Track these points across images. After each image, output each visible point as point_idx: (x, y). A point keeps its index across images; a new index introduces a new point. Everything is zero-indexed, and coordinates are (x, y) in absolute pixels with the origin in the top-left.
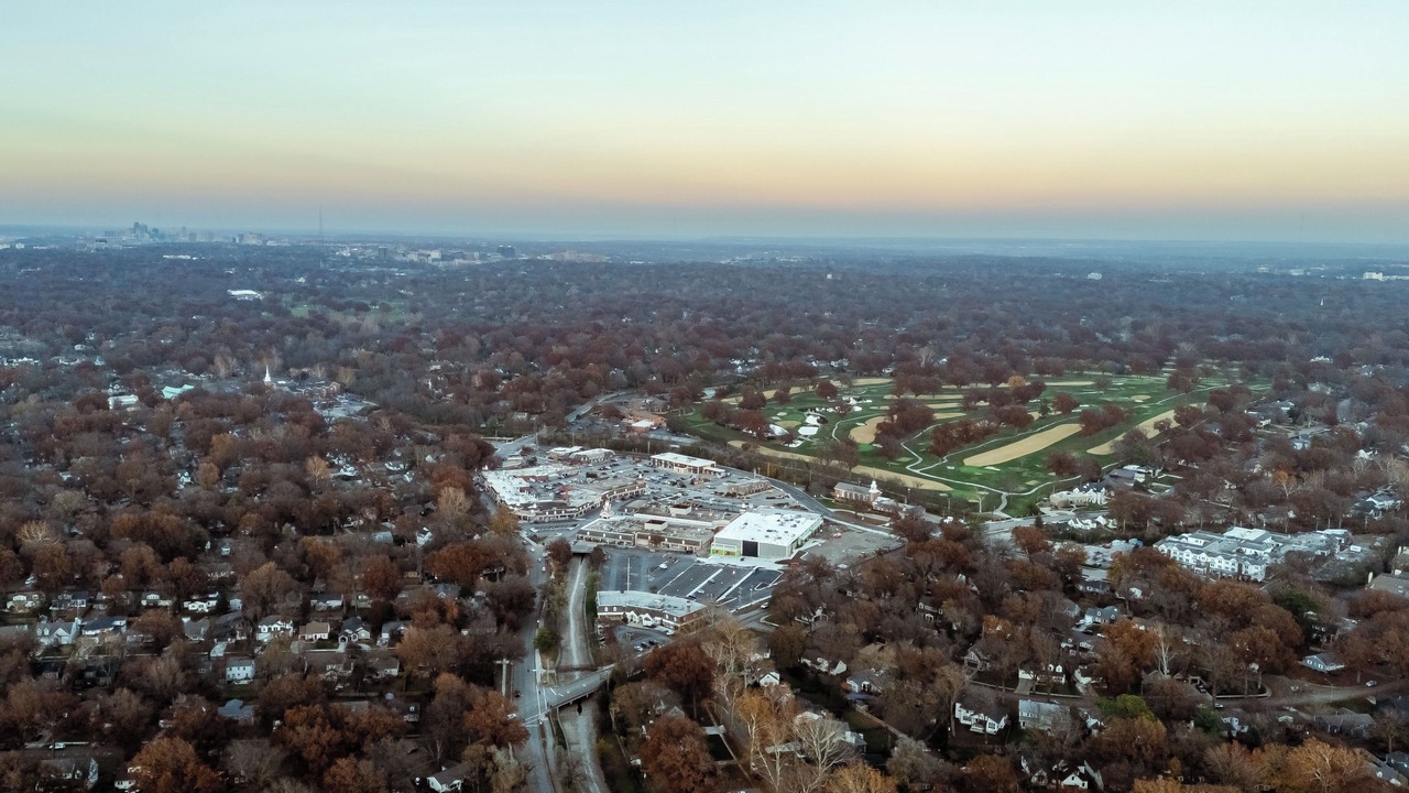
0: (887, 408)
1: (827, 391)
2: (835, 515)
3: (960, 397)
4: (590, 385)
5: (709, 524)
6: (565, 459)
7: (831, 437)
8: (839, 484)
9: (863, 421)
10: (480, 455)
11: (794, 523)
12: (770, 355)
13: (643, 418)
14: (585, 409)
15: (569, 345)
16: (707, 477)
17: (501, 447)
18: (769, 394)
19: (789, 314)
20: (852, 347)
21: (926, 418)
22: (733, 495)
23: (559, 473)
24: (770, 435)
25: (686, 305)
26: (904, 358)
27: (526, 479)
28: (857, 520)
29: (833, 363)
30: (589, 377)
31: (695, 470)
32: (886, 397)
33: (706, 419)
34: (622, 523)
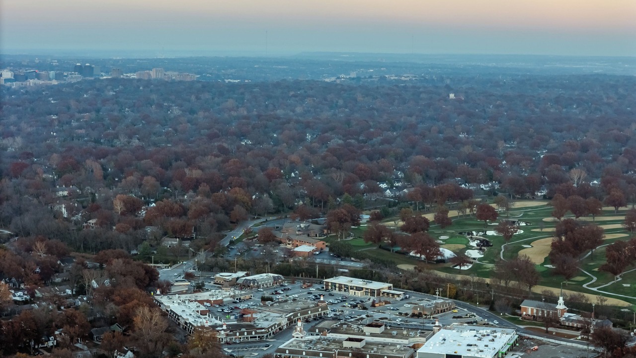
0: (554, 229)
1: (486, 215)
2: (526, 331)
3: (623, 218)
4: (238, 209)
5: (405, 342)
6: (234, 284)
7: (501, 259)
8: (526, 301)
9: (529, 243)
10: (148, 279)
11: (491, 337)
12: (418, 177)
13: (303, 242)
14: (237, 234)
15: (200, 168)
16: (385, 298)
17: (165, 273)
18: (430, 217)
19: (424, 136)
20: (498, 169)
21: (595, 238)
22: (419, 315)
23: (233, 297)
24: (439, 258)
25: (308, 126)
26: (555, 180)
27: (201, 302)
28: (548, 334)
29: (482, 186)
30: (236, 201)
31: (372, 292)
32: (545, 219)
33: (370, 243)
34: (319, 341)
